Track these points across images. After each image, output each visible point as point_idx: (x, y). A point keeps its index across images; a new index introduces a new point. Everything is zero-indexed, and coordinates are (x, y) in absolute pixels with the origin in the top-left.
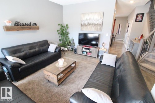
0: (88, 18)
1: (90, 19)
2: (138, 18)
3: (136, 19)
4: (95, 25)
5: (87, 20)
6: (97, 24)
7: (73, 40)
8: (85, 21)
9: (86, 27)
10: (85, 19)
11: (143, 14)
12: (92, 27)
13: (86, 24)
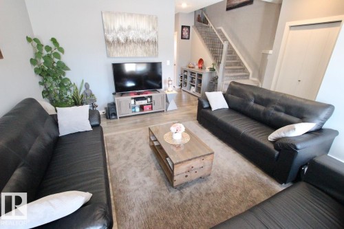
0: (125, 26)
1: (130, 29)
2: (184, 33)
3: (182, 35)
4: (143, 42)
5: (121, 29)
6: (148, 41)
7: (87, 86)
8: (117, 33)
9: (122, 48)
10: (117, 27)
11: (189, 27)
12: (139, 49)
13: (122, 40)
